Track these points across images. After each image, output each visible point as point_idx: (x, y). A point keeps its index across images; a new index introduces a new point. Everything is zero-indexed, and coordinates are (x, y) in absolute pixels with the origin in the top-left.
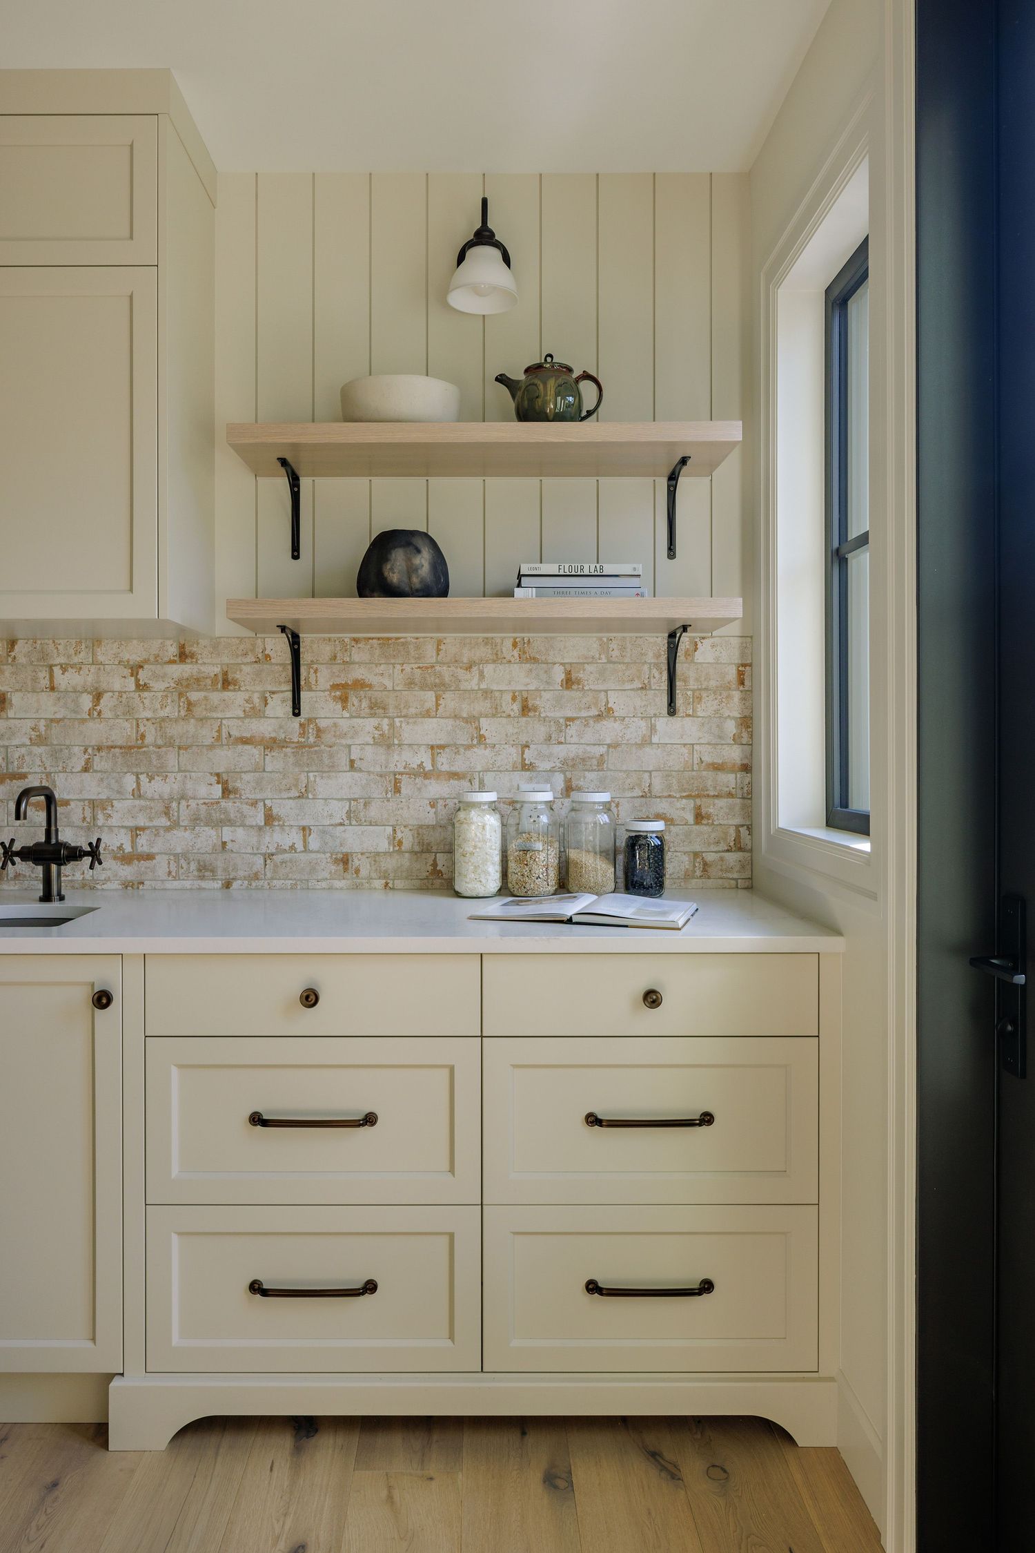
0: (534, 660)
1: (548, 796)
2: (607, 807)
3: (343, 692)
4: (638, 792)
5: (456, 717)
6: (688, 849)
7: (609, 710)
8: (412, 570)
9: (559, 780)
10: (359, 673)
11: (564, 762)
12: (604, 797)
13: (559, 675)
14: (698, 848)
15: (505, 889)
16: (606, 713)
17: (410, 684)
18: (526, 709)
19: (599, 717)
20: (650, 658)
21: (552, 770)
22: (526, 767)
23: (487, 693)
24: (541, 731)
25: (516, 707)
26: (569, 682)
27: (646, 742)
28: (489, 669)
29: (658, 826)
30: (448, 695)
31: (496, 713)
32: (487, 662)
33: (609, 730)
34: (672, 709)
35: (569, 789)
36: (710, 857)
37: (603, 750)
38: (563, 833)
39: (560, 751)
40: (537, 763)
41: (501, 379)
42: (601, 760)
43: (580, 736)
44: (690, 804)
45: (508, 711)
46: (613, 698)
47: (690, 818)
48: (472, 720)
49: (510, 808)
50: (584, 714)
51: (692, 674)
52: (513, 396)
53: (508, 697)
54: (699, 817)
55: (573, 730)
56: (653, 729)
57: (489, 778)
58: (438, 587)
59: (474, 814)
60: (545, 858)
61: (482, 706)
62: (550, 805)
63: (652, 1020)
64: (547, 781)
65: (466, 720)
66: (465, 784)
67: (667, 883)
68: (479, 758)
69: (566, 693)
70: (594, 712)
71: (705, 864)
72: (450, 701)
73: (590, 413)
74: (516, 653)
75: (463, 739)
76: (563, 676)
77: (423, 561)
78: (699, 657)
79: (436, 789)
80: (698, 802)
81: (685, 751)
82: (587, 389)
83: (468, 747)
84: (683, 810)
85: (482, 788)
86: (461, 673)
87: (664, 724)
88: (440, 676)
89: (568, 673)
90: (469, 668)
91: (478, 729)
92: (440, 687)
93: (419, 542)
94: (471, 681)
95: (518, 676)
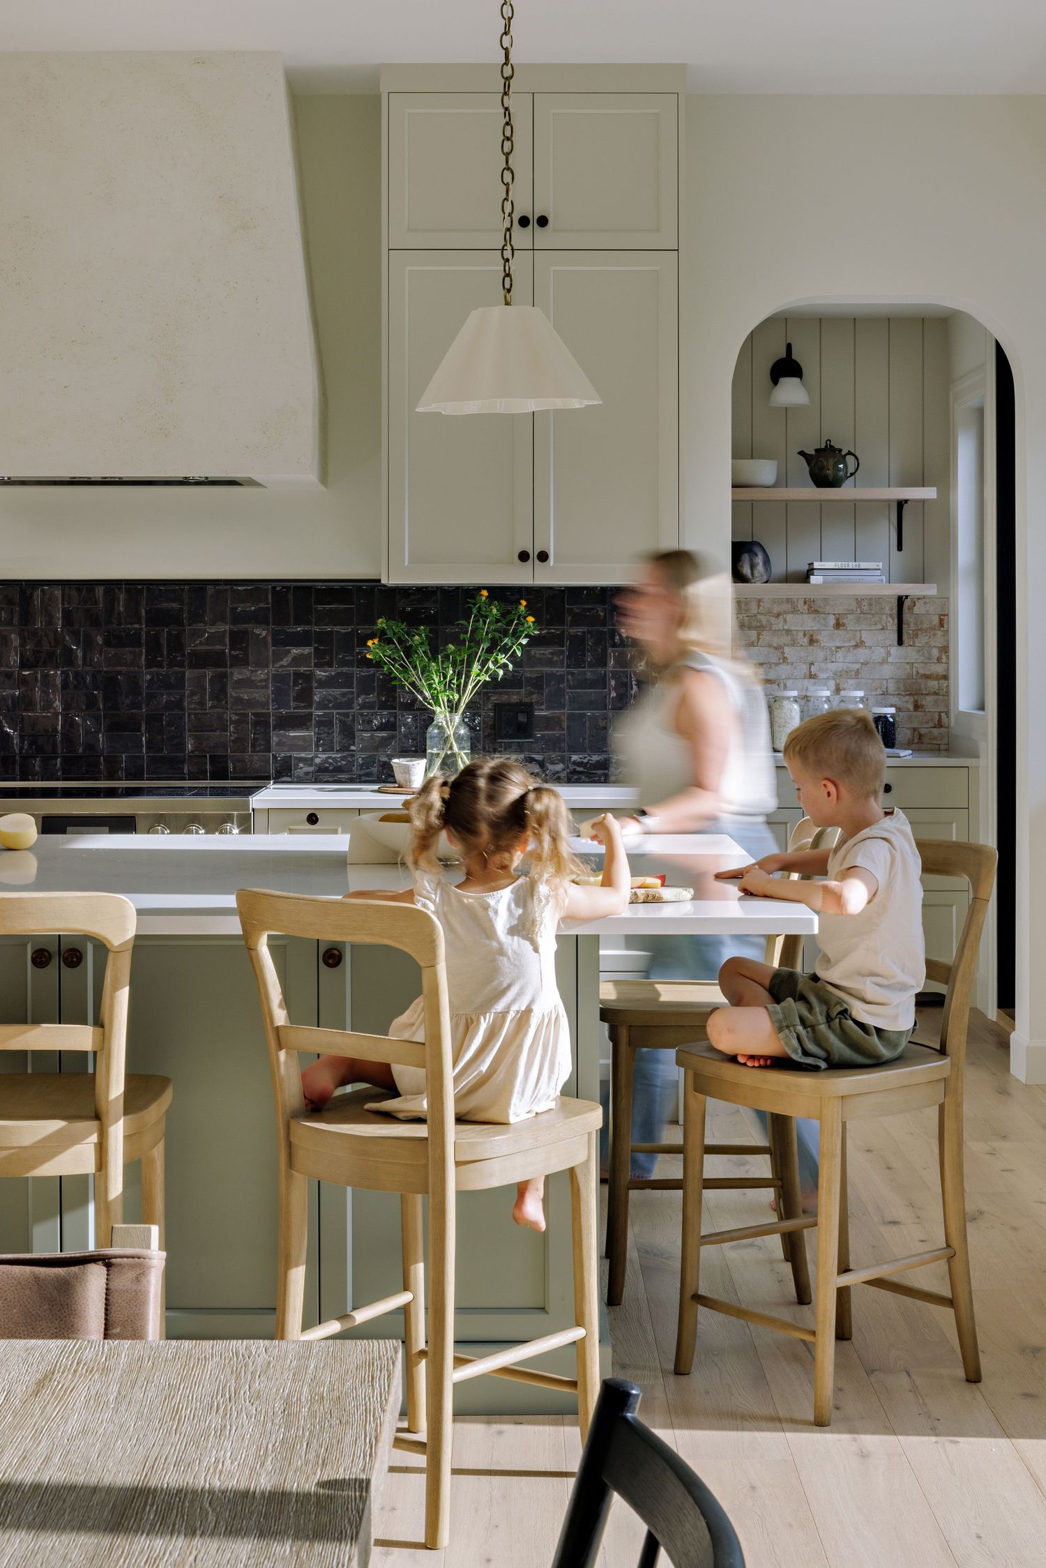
0: (816, 612)
1: (827, 693)
2: (862, 700)
4: (879, 692)
5: (770, 646)
6: (909, 726)
7: (862, 642)
8: (753, 566)
9: (832, 684)
11: (835, 674)
12: (860, 694)
13: (832, 621)
14: (916, 725)
16: (860, 644)
17: (743, 626)
18: (812, 641)
19: (856, 646)
20: (887, 610)
21: (828, 678)
22: (812, 676)
23: (788, 632)
24: (821, 655)
25: (806, 640)
26: (838, 625)
27: (884, 661)
28: (789, 617)
29: (893, 710)
30: (765, 633)
31: (794, 643)
32: (788, 613)
33: (862, 654)
34: (900, 642)
35: (838, 690)
36: (923, 731)
37: (858, 666)
39: (833, 667)
40: (819, 674)
41: (802, 453)
42: (857, 672)
43: (845, 658)
44: (911, 699)
45: (801, 643)
46: (865, 636)
47: (911, 707)
48: (779, 648)
49: (804, 700)
50: (847, 644)
51: (912, 620)
52: (809, 465)
53: (801, 634)
54: (917, 707)
55: (840, 654)
56: (889, 653)
57: (789, 683)
58: (766, 577)
59: (785, 703)
61: (786, 639)
62: (828, 700)
64: (825, 685)
65: (776, 648)
66: (775, 686)
67: (899, 742)
68: (783, 671)
69: (836, 632)
70: (853, 643)
71: (921, 736)
72: (766, 636)
73: (852, 474)
74: (806, 607)
75: (774, 660)
76: (834, 622)
77: (759, 560)
78: (916, 610)
80: (916, 697)
81: (908, 667)
82: (850, 459)
83: (777, 664)
84: (908, 703)
85: (785, 688)
86: (773, 619)
87: (896, 650)
88: (760, 621)
89: (838, 620)
90: (778, 616)
91: (783, 653)
92: (760, 628)
93: (756, 549)
94: (778, 624)
95: (807, 622)
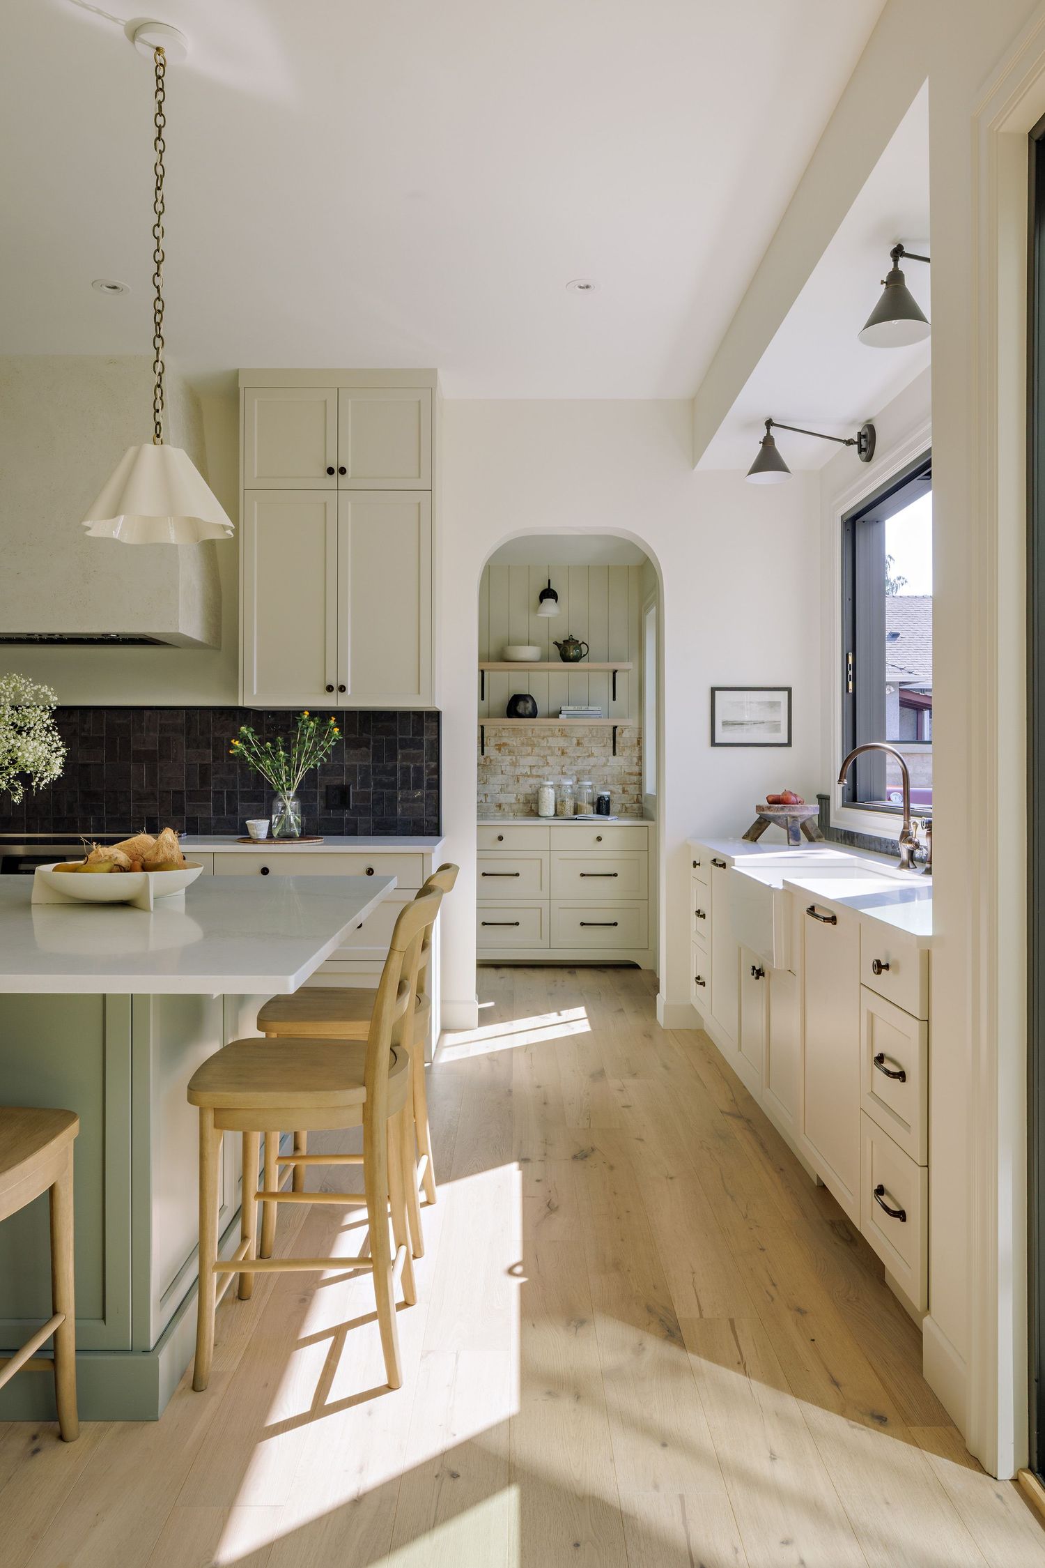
0: (566, 736)
1: (571, 783)
2: (591, 787)
3: (499, 747)
4: (602, 782)
5: (538, 756)
6: (620, 802)
7: (592, 754)
8: (526, 708)
9: (575, 778)
10: (505, 740)
11: (577, 772)
12: (590, 783)
13: (575, 741)
14: (623, 802)
15: (556, 815)
16: (591, 755)
17: (523, 744)
18: (563, 753)
19: (589, 756)
20: (607, 735)
21: (572, 775)
22: (563, 773)
23: (550, 748)
24: (569, 761)
25: (560, 752)
26: (578, 744)
27: (605, 765)
28: (550, 739)
29: (608, 793)
30: (536, 748)
31: (553, 754)
32: (549, 737)
33: (592, 761)
34: (614, 754)
35: (578, 781)
36: (628, 805)
37: (590, 767)
38: (576, 796)
39: (575, 768)
40: (567, 772)
41: (556, 643)
42: (589, 772)
43: (582, 762)
44: (621, 787)
45: (557, 754)
46: (594, 749)
47: (621, 792)
48: (544, 757)
49: (558, 787)
50: (584, 755)
51: (621, 741)
52: (559, 649)
53: (557, 749)
54: (624, 791)
55: (579, 761)
56: (608, 760)
57: (550, 777)
58: (533, 714)
59: (546, 789)
60: (569, 804)
61: (549, 752)
62: (571, 786)
63: (600, 845)
64: (571, 778)
65: (542, 757)
66: (542, 779)
67: (611, 812)
68: (546, 770)
69: (578, 748)
70: (587, 754)
71: (626, 808)
72: (536, 750)
73: (584, 655)
74: (560, 733)
75: (541, 764)
76: (576, 742)
77: (530, 705)
78: (624, 735)
79: (532, 781)
80: (624, 786)
81: (619, 768)
82: (584, 647)
83: (543, 766)
84: (618, 789)
85: (548, 780)
86: (540, 740)
87: (612, 758)
88: (534, 742)
89: (578, 741)
90: (543, 739)
91: (546, 760)
92: (533, 745)
93: (528, 699)
94: (544, 743)
95: (560, 742)
